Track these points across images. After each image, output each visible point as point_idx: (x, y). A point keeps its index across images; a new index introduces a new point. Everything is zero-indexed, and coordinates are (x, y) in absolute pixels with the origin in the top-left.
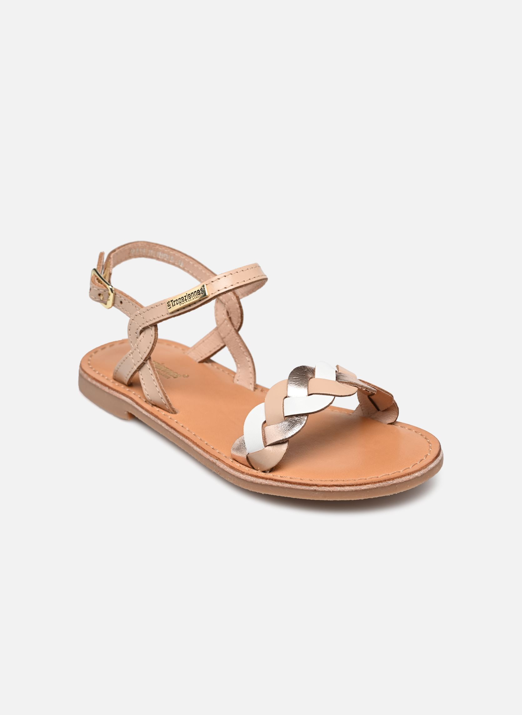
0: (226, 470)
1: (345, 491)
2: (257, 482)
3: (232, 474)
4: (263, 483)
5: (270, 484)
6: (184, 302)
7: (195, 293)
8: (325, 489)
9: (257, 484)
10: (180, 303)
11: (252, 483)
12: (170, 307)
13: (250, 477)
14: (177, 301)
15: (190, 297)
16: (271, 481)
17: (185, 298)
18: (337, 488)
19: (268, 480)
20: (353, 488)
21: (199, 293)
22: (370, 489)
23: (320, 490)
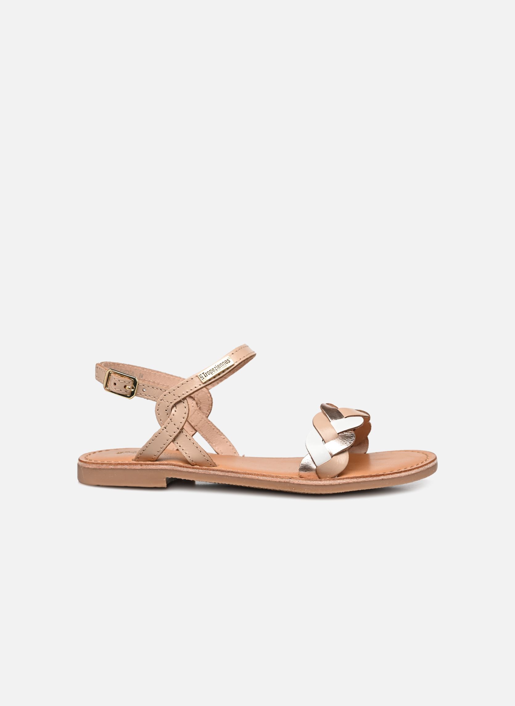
0: (303, 483)
1: (402, 476)
2: (335, 484)
3: (310, 484)
4: (341, 482)
5: (347, 482)
6: (215, 372)
7: (223, 363)
8: (390, 477)
9: (336, 485)
10: (211, 373)
11: (331, 485)
12: (203, 378)
13: (328, 481)
14: (208, 372)
15: (219, 367)
16: (348, 479)
17: (215, 369)
18: (397, 474)
19: (345, 480)
20: (407, 473)
21: (227, 363)
22: (416, 473)
23: (386, 478)
